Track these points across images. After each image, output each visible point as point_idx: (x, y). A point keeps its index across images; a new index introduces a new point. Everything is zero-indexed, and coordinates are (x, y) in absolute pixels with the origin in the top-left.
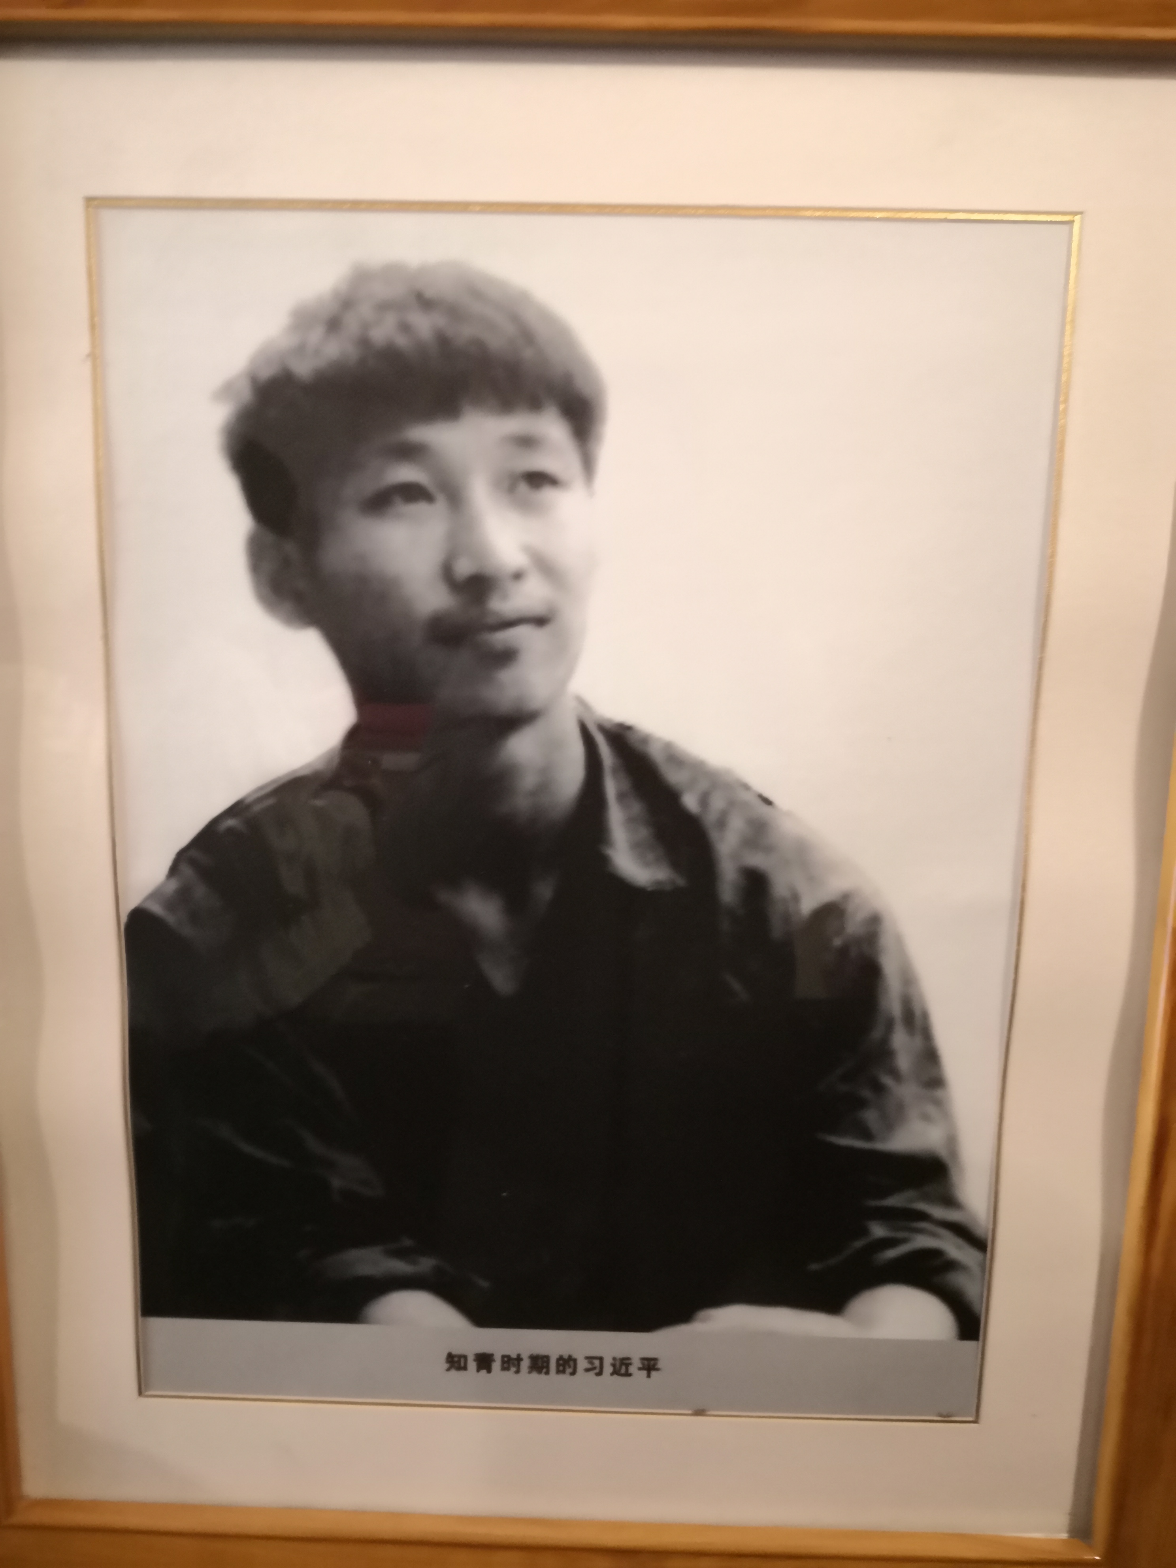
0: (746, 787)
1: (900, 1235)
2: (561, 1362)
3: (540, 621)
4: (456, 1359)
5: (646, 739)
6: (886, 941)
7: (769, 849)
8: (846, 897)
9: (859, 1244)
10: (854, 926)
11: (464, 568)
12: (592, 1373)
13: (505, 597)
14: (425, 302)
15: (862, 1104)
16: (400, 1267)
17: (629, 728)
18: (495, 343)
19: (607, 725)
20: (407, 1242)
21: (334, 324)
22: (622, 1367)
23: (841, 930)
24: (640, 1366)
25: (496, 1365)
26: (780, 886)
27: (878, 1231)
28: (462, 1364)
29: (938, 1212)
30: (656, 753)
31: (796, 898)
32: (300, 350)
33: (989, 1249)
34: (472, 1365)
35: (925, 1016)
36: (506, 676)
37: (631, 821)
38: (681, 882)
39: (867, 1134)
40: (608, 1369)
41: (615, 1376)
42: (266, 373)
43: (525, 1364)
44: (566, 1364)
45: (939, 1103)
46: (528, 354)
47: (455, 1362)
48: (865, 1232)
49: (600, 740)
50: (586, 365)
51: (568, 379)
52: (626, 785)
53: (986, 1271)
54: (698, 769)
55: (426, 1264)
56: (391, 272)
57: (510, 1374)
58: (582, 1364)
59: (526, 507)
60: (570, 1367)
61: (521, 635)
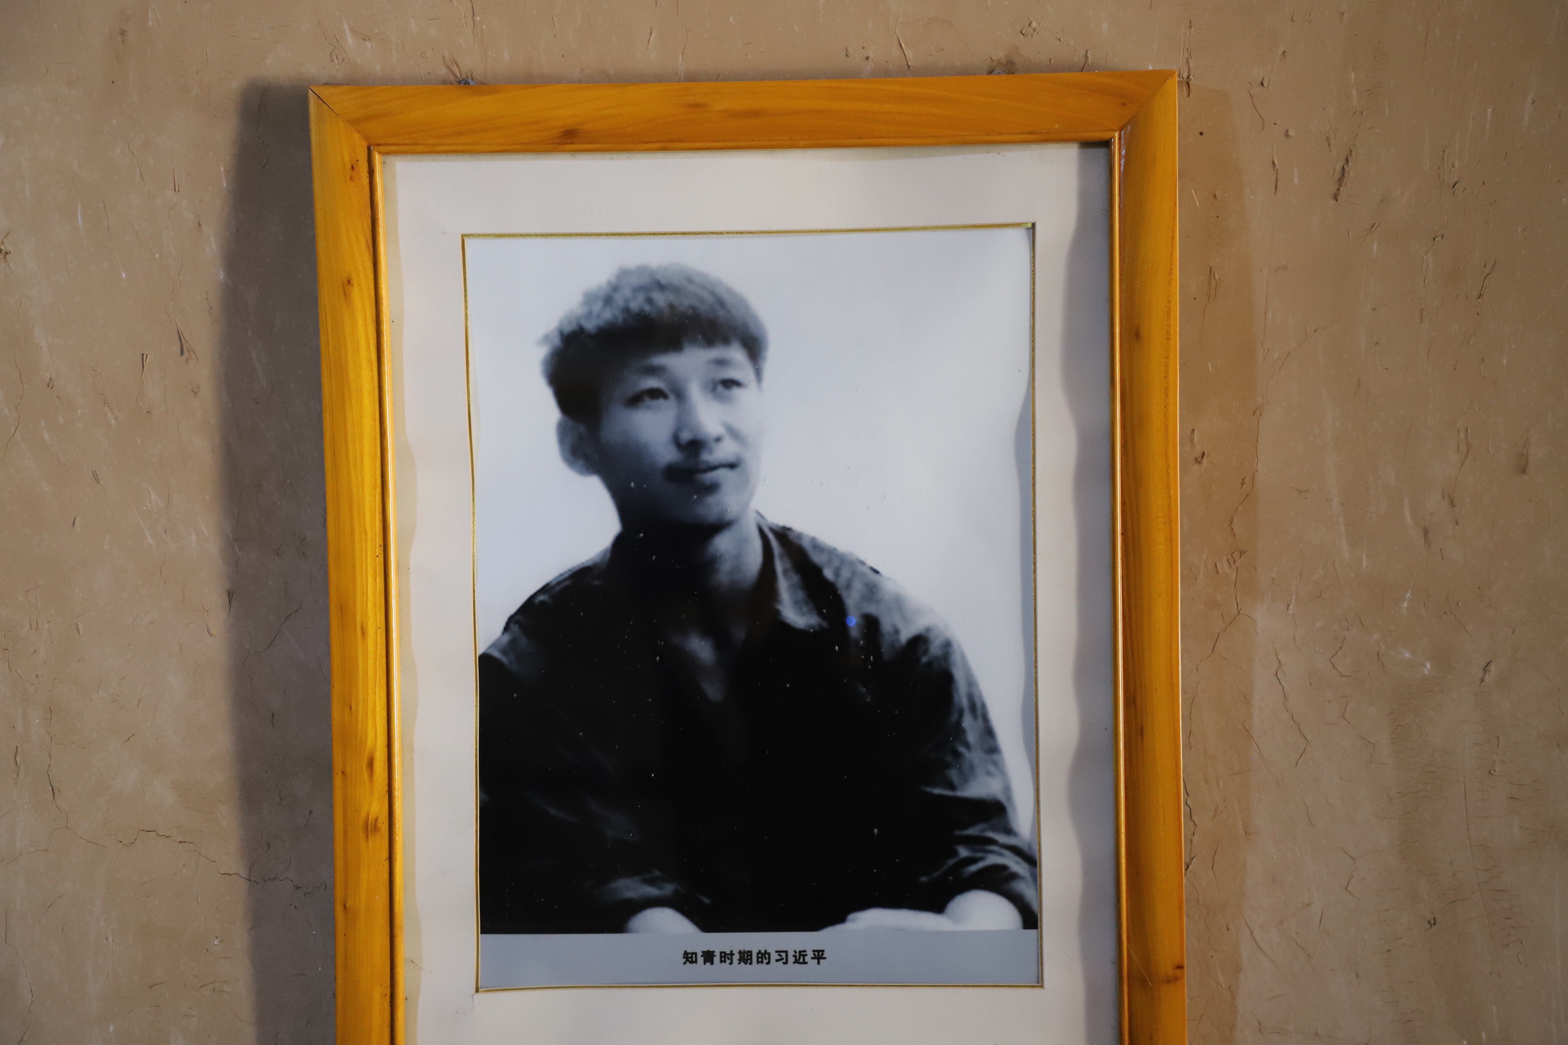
0: (863, 563)
1: (979, 855)
2: (760, 955)
3: (732, 466)
4: (690, 956)
5: (800, 536)
6: (956, 657)
7: (878, 602)
8: (928, 630)
9: (951, 862)
10: (935, 649)
11: (686, 436)
12: (781, 962)
13: (711, 452)
14: (661, 286)
15: (948, 766)
16: (652, 891)
17: (789, 529)
18: (703, 308)
19: (775, 528)
20: (657, 873)
21: (608, 300)
22: (800, 958)
23: (926, 651)
24: (813, 956)
25: (717, 959)
26: (886, 625)
27: (964, 852)
28: (694, 959)
29: (1002, 838)
30: (806, 544)
31: (897, 632)
32: (589, 315)
33: (1038, 865)
34: (700, 960)
35: (984, 706)
36: (711, 500)
37: (792, 587)
38: (825, 625)
39: (952, 787)
40: (791, 959)
41: (796, 964)
42: (568, 329)
43: (736, 957)
44: (764, 956)
45: (996, 764)
46: (721, 313)
47: (690, 958)
48: (955, 853)
49: (771, 536)
50: (755, 318)
51: (746, 326)
52: (788, 564)
53: (1036, 879)
54: (832, 553)
55: (669, 889)
56: (641, 270)
57: (726, 965)
58: (774, 956)
59: (721, 399)
60: (766, 959)
61: (721, 474)
